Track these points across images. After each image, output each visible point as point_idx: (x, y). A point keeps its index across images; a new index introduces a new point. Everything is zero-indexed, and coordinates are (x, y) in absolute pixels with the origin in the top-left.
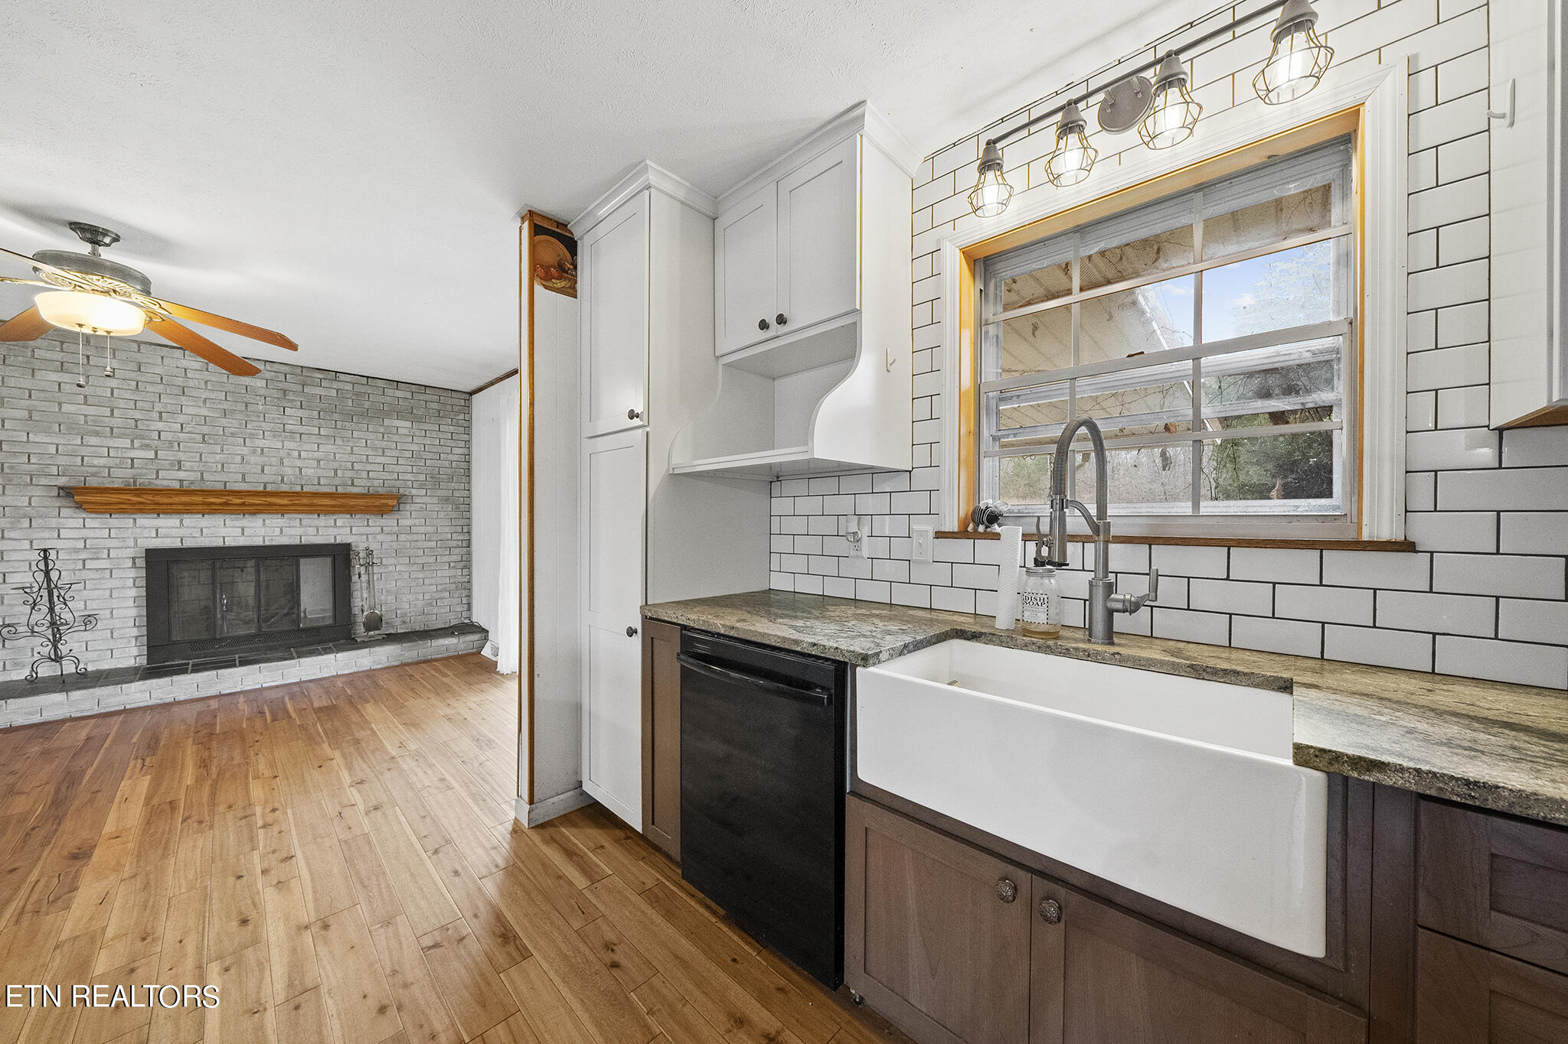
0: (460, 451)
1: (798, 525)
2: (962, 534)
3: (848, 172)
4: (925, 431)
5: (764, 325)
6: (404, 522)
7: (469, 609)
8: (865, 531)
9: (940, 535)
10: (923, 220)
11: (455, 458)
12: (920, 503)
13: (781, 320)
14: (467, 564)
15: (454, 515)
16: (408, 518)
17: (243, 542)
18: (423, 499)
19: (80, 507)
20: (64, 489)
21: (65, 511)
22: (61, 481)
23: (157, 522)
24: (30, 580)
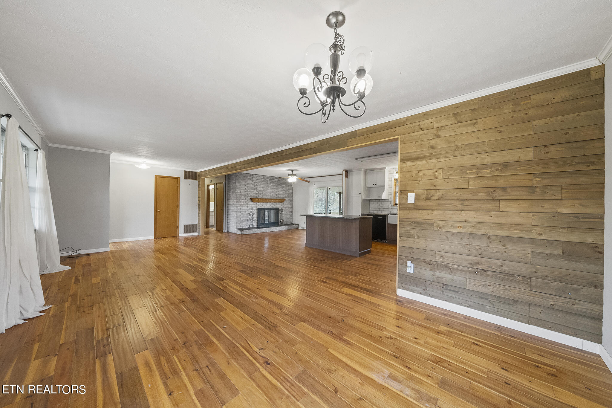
0: (291, 190)
1: (374, 205)
2: (394, 206)
3: (384, 173)
4: (390, 196)
5: (374, 185)
6: (284, 204)
7: (292, 221)
8: (383, 206)
9: (391, 206)
10: (390, 175)
11: (290, 192)
12: (389, 203)
13: (376, 184)
14: (292, 212)
15: (290, 203)
16: (285, 203)
17: (267, 207)
18: (287, 200)
19: (253, 201)
20: (250, 198)
21: (251, 202)
22: (250, 197)
23: (259, 204)
24: (249, 213)
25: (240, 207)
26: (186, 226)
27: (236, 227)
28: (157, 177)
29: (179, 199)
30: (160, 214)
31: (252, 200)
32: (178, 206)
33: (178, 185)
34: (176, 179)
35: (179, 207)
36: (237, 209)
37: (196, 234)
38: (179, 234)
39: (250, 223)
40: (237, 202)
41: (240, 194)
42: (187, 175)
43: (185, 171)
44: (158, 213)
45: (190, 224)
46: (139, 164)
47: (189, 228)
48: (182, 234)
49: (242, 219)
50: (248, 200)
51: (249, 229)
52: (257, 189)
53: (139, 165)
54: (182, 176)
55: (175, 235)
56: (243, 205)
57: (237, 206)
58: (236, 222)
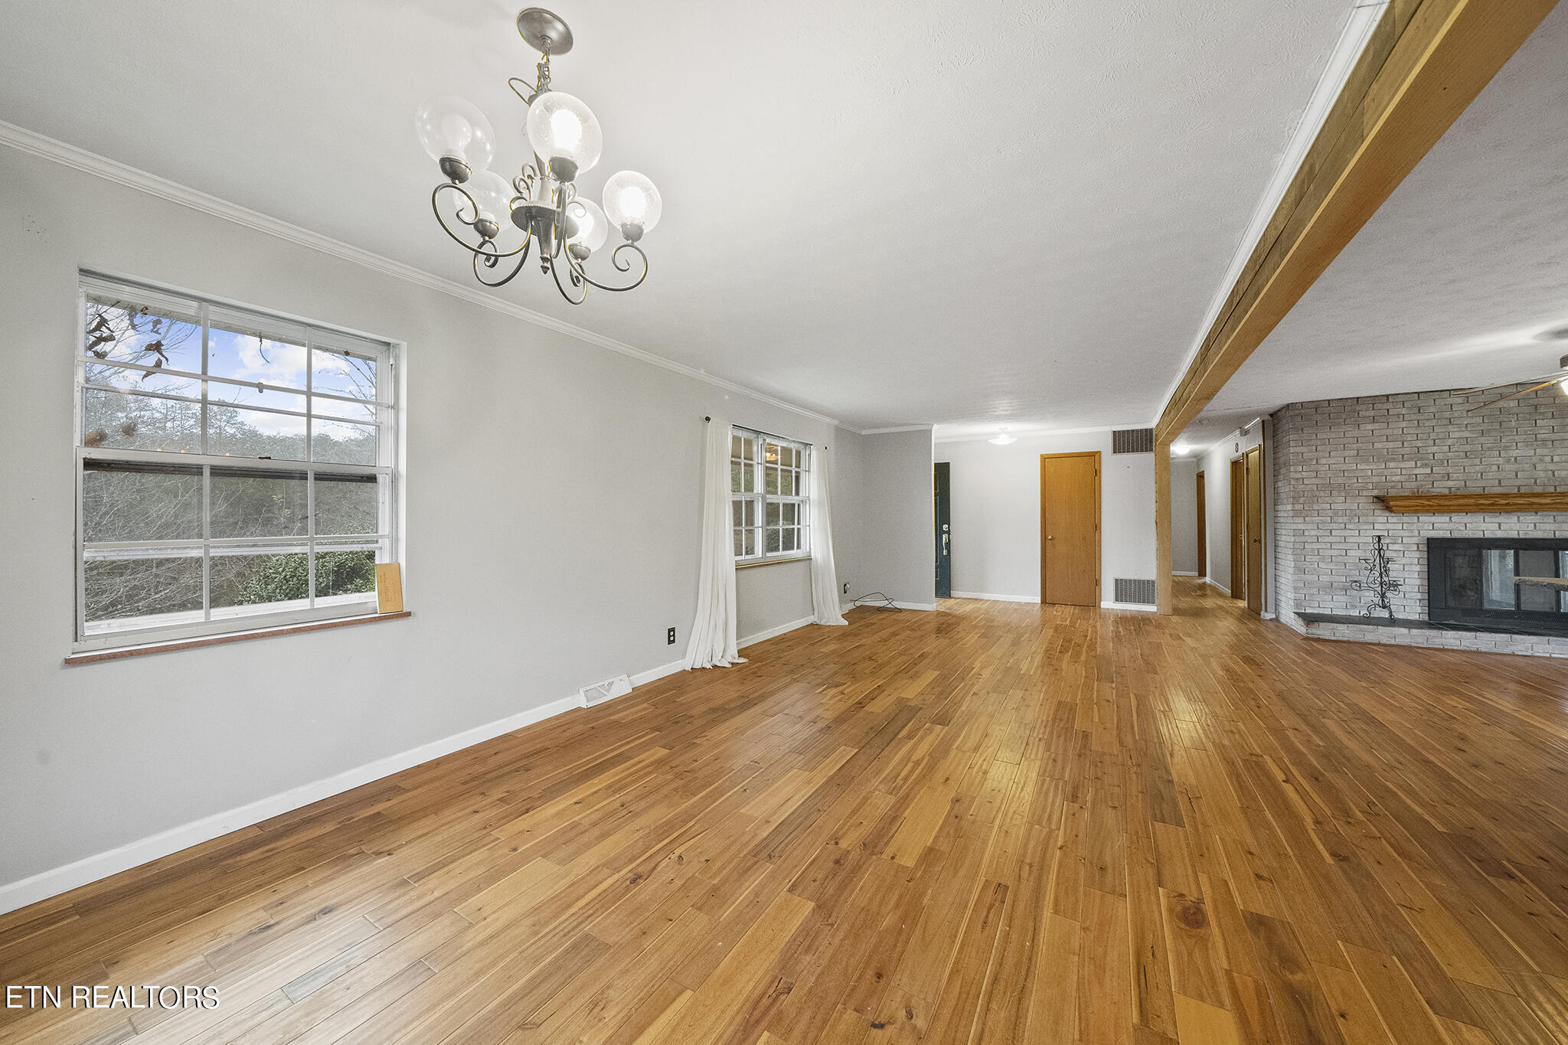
19: (1389, 509)
20: (1377, 497)
21: (1377, 512)
22: (1375, 493)
23: (1433, 519)
24: (1368, 555)
25: (1313, 533)
26: (1118, 583)
27: (1297, 606)
28: (1045, 459)
29: (1100, 508)
30: (1054, 546)
31: (1384, 502)
32: (1097, 527)
33: (1097, 473)
34: (1093, 457)
35: (1100, 528)
36: (1303, 539)
37: (1151, 608)
38: (1102, 603)
39: (1370, 597)
40: (1296, 514)
41: (1314, 481)
42: (1119, 443)
43: (1114, 432)
44: (1049, 543)
45: (1133, 577)
46: (995, 435)
47: (1125, 590)
48: (1108, 603)
49: (1325, 579)
50: (1364, 504)
51: (1367, 620)
52: (1418, 456)
53: (996, 438)
54: (1105, 446)
55: (1090, 603)
56: (1334, 526)
57: (1300, 527)
58: (1295, 588)
